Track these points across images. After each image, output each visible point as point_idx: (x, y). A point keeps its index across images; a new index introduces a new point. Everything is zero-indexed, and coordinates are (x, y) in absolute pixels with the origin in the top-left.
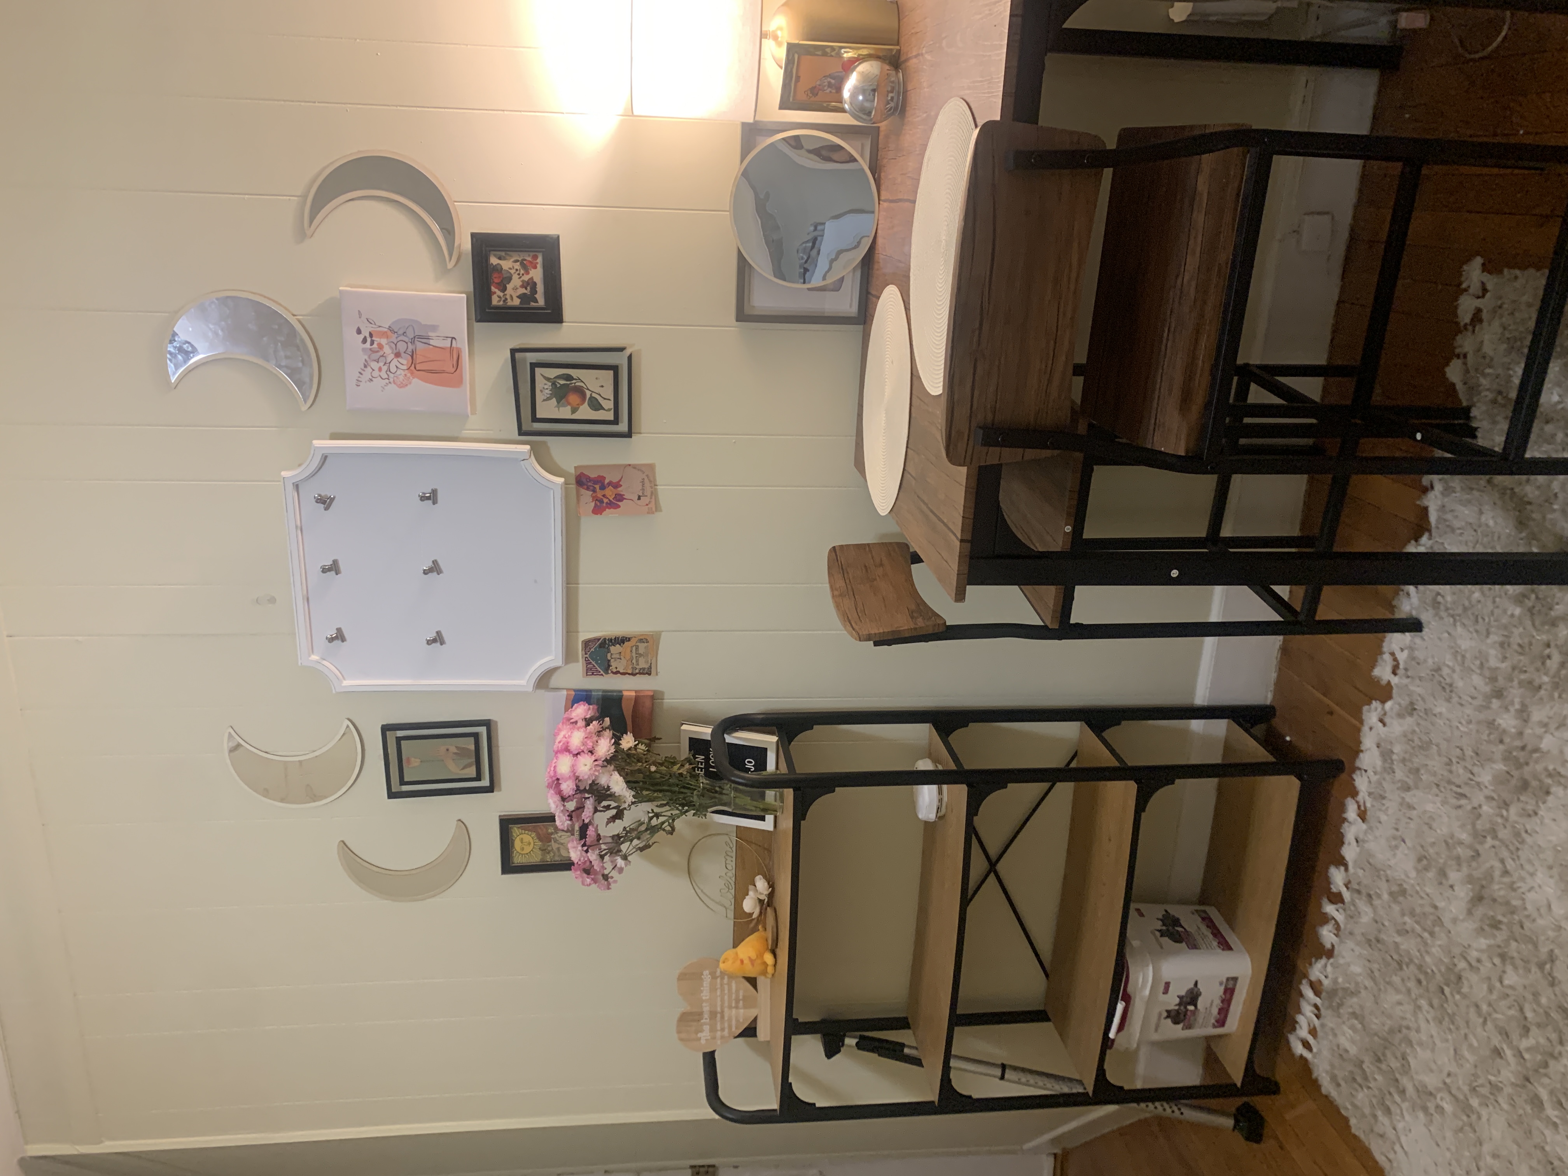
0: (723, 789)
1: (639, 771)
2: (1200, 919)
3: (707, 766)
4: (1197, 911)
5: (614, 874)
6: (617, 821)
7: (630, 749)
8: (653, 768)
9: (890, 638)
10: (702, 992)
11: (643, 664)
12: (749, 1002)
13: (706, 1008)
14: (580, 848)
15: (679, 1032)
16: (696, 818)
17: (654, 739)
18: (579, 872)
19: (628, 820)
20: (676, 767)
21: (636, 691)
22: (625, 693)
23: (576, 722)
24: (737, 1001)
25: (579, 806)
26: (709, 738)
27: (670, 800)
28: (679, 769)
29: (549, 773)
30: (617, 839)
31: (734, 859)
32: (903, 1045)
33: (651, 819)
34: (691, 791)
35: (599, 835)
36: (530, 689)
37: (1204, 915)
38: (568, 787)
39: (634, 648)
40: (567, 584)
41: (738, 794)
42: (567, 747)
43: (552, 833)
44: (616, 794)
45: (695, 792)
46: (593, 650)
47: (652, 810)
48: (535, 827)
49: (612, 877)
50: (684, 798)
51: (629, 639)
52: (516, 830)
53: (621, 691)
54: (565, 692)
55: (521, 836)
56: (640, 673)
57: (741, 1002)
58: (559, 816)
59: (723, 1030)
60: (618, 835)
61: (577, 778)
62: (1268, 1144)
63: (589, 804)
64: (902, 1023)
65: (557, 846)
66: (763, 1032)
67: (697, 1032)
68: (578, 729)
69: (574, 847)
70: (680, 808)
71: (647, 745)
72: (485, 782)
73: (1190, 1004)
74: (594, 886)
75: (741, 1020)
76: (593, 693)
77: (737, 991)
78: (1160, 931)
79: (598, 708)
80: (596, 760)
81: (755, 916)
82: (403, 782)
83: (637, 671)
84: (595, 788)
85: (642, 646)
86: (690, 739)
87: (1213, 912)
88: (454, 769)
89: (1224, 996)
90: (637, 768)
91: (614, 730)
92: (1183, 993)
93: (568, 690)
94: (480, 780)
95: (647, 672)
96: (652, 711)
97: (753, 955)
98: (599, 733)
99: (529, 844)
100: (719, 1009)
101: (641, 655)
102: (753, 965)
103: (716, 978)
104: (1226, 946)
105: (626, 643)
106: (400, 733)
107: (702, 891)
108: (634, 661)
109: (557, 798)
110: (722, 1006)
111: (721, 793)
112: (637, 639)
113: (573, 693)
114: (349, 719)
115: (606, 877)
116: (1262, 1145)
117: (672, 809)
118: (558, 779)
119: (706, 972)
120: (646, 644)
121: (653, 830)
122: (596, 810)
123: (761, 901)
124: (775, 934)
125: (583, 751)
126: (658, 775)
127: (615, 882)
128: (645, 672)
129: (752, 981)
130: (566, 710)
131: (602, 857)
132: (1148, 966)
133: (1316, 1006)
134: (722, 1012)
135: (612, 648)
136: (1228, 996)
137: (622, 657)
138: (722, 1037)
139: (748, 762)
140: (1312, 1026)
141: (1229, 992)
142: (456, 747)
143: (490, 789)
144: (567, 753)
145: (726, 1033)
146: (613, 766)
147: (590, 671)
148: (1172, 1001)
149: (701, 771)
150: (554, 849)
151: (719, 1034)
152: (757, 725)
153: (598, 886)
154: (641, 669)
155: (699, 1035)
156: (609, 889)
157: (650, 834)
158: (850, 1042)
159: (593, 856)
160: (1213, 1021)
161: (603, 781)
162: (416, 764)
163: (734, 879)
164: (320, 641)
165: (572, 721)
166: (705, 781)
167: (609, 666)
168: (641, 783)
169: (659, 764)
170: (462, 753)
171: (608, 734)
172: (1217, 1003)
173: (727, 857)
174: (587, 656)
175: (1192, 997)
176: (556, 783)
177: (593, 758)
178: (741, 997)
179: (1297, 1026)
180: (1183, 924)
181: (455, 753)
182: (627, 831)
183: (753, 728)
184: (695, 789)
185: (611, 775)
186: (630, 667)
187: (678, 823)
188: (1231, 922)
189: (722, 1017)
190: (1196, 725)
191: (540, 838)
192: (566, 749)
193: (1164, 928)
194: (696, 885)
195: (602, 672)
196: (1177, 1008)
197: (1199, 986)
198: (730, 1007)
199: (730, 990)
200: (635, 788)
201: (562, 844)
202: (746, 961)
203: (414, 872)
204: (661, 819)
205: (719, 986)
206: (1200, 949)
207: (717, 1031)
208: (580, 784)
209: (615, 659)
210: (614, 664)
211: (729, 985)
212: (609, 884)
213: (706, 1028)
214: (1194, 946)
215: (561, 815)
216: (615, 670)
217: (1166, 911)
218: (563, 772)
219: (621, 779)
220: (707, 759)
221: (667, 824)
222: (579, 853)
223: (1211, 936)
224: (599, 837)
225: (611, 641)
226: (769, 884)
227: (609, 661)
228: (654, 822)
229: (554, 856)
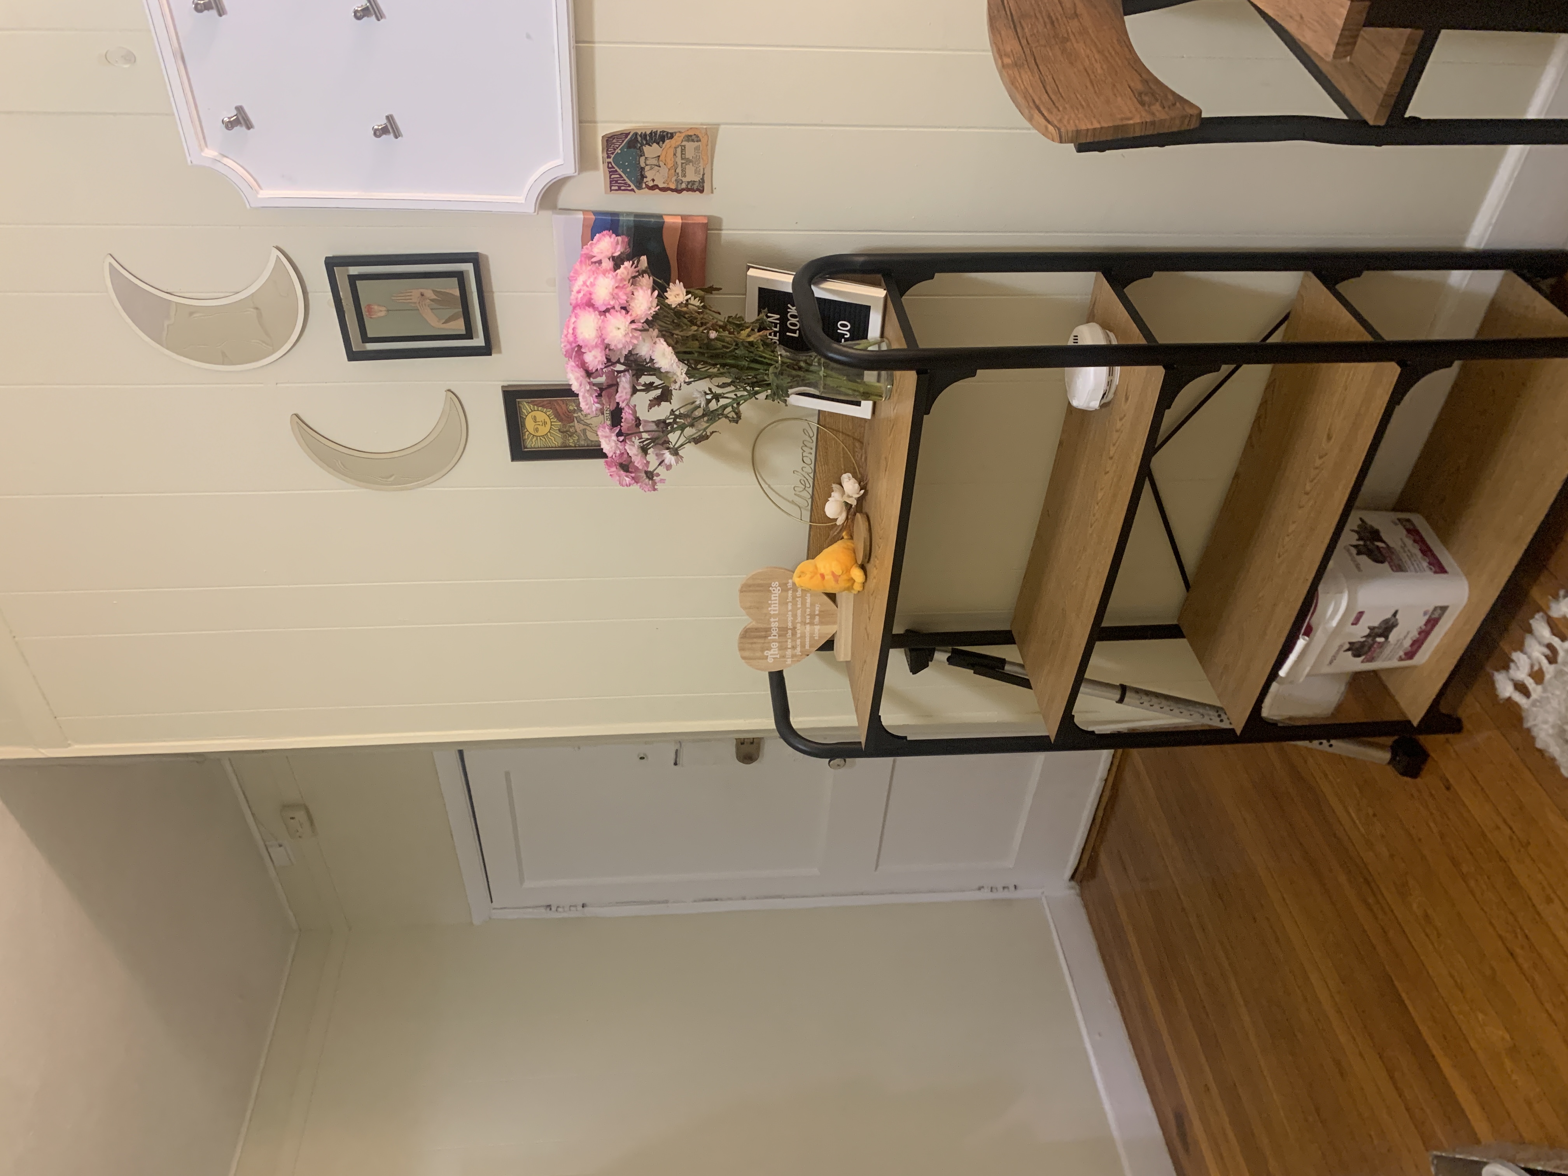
0: (811, 365)
1: (694, 337)
2: (1405, 532)
3: (784, 329)
4: (1399, 520)
5: (661, 470)
6: (663, 403)
7: (680, 304)
8: (713, 335)
9: (1103, 138)
10: (770, 605)
11: (691, 176)
12: (826, 618)
13: (774, 625)
14: (614, 438)
15: (741, 649)
16: (770, 401)
17: (711, 290)
18: (614, 469)
19: (676, 403)
20: (744, 333)
21: (683, 217)
22: (667, 220)
23: (600, 262)
24: (812, 616)
25: (610, 383)
26: (790, 291)
27: (737, 378)
28: (749, 336)
29: (566, 336)
30: (663, 426)
31: (813, 451)
32: (1003, 662)
33: (708, 401)
34: (765, 367)
35: (637, 419)
36: (531, 209)
37: (1408, 526)
38: (594, 358)
39: (679, 150)
40: (577, 42)
41: (829, 372)
42: (590, 299)
43: (574, 411)
44: (663, 370)
45: (771, 369)
46: (618, 151)
47: (710, 389)
48: (550, 402)
49: (658, 475)
50: (755, 377)
51: (671, 136)
52: (526, 406)
53: (661, 216)
54: (580, 216)
55: (533, 413)
56: (688, 190)
57: (817, 618)
58: (584, 397)
59: (794, 648)
60: (664, 421)
61: (607, 347)
62: (1426, 779)
63: (625, 382)
64: (1005, 638)
65: (582, 427)
66: (843, 650)
67: (763, 650)
68: (605, 273)
69: (606, 437)
70: (748, 388)
71: (702, 299)
72: (479, 341)
73: (1380, 636)
74: (636, 487)
75: (816, 638)
76: (621, 218)
77: (813, 605)
78: (1355, 546)
79: (629, 241)
80: (633, 322)
81: (839, 522)
82: (366, 339)
83: (684, 186)
84: (632, 358)
85: (690, 146)
86: (761, 290)
87: (1419, 521)
88: (435, 323)
89: (1424, 627)
90: (690, 333)
91: (653, 275)
92: (1376, 624)
93: (584, 212)
94: (472, 338)
95: (698, 187)
96: (706, 247)
97: (838, 572)
98: (634, 280)
99: (545, 423)
100: (790, 625)
101: (688, 161)
102: (837, 581)
103: (787, 590)
104: (1439, 568)
105: (667, 141)
106: (354, 270)
107: (769, 486)
108: (679, 170)
109: (580, 373)
110: (793, 622)
111: (807, 371)
112: (683, 135)
113: (593, 217)
114: (278, 248)
115: (650, 475)
116: (1419, 780)
117: (737, 389)
118: (580, 347)
119: (775, 584)
120: (696, 144)
121: (712, 416)
122: (635, 391)
123: (848, 506)
124: (868, 549)
125: (613, 308)
126: (719, 344)
127: (663, 481)
128: (695, 187)
129: (832, 597)
130: (584, 243)
131: (644, 450)
132: (1341, 592)
133: (1550, 646)
134: (794, 629)
135: (646, 149)
136: (1429, 626)
137: (661, 164)
138: (793, 656)
139: (841, 325)
140: (1536, 668)
141: (1432, 622)
142: (434, 291)
143: (486, 350)
144: (591, 310)
145: (798, 651)
146: (656, 330)
147: (615, 184)
148: (1360, 632)
149: (775, 336)
150: (578, 430)
151: (789, 652)
152: (854, 271)
153: (640, 487)
154: (689, 182)
155: (766, 653)
156: (655, 490)
157: (707, 422)
158: (941, 656)
159: (633, 449)
160: (1401, 653)
161: (644, 350)
162: (383, 314)
163: (812, 475)
164: (215, 129)
165: (594, 260)
166: (784, 353)
167: (643, 177)
168: (696, 355)
169: (720, 327)
170: (442, 299)
171: (647, 281)
172: (1414, 634)
173: (804, 448)
174: (611, 160)
175: (1386, 628)
176: (577, 351)
177: (629, 319)
178: (817, 612)
179: (1512, 665)
180: (1384, 538)
181: (432, 300)
182: (675, 415)
183: (850, 275)
184: (771, 365)
185: (655, 343)
186: (674, 179)
187: (745, 408)
188: (1445, 537)
189: (794, 634)
190: (1457, 278)
191: (558, 416)
192: (590, 304)
193: (1361, 543)
194: (761, 476)
195: (633, 187)
196: (1364, 639)
197: (1398, 617)
198: (804, 623)
199: (804, 603)
200: (688, 361)
201: (588, 425)
202: (828, 577)
203: (396, 455)
204: (723, 402)
205: (790, 599)
206: (1407, 571)
207: (786, 648)
208: (611, 353)
209: (652, 167)
210: (649, 174)
211: (803, 598)
212: (654, 484)
213: (775, 645)
214: (1399, 568)
215: (587, 395)
216: (651, 184)
217: (1361, 519)
218: (587, 336)
219: (669, 350)
220: (783, 320)
221: (729, 409)
222: (613, 444)
223: (1419, 555)
224: (638, 422)
225: (645, 138)
226: (859, 484)
227: (643, 169)
228: (713, 405)
229: (578, 440)
